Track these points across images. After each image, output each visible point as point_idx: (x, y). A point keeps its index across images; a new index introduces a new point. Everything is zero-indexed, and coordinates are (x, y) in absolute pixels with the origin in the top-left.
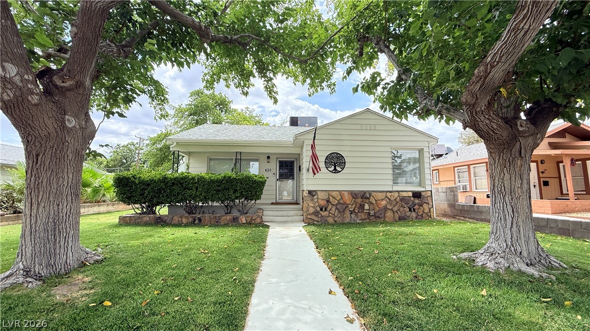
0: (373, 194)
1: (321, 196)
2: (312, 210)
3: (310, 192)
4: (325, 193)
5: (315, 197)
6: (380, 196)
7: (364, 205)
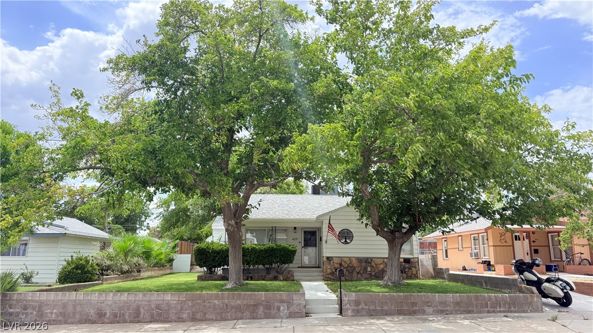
0: (374, 259)
1: (336, 260)
2: (329, 271)
3: (328, 258)
4: (339, 258)
5: (332, 262)
6: (379, 261)
7: (367, 268)
